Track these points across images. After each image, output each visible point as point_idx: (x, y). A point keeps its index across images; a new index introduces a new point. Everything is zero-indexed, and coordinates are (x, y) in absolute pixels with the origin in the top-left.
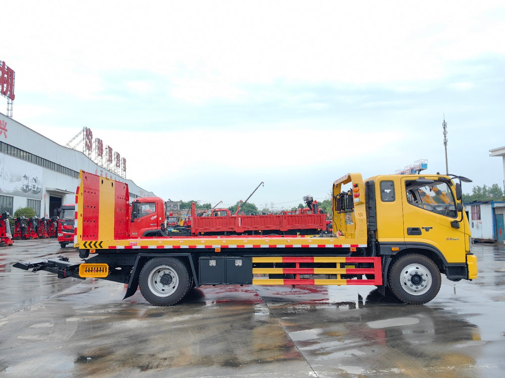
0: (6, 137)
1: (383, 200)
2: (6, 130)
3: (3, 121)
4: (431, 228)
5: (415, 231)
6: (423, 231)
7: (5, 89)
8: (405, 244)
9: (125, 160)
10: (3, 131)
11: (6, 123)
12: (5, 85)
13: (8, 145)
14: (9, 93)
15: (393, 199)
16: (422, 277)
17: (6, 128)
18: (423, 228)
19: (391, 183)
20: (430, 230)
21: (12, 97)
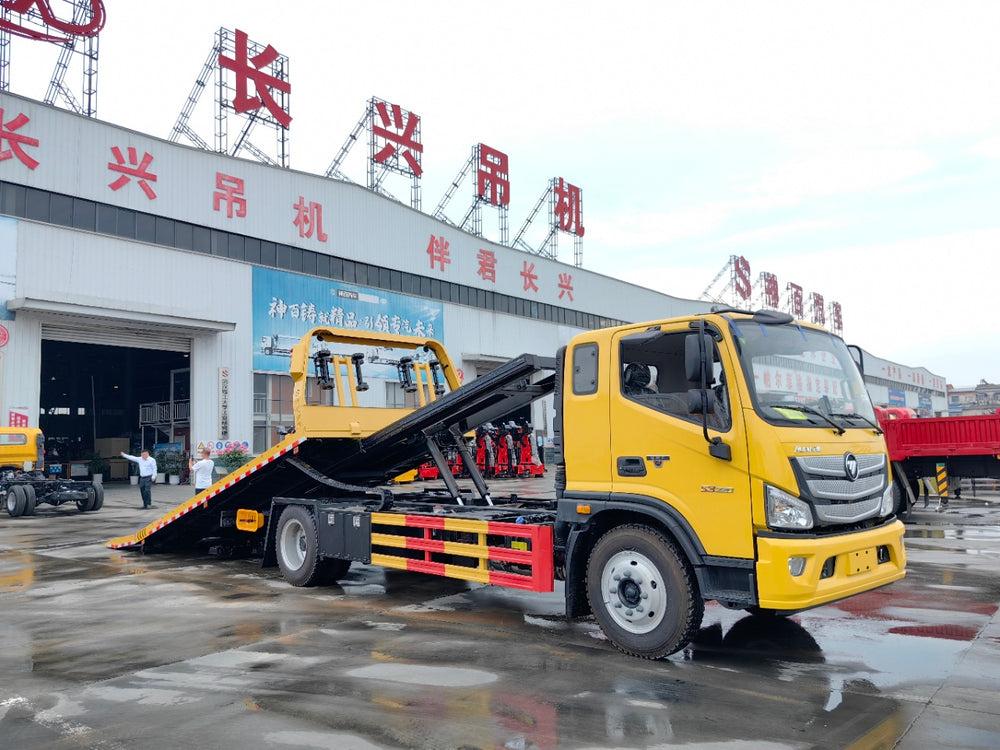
0: (572, 299)
1: (576, 393)
2: (571, 289)
3: (565, 275)
4: (667, 458)
5: (631, 467)
6: (649, 465)
7: (566, 222)
8: (609, 498)
9: (837, 307)
10: (566, 291)
11: (570, 277)
12: (567, 216)
13: (576, 312)
14: (573, 226)
15: (592, 387)
16: (641, 586)
17: (571, 285)
18: (649, 458)
19: (593, 349)
20: (665, 463)
21: (580, 231)
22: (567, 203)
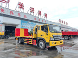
6: (43, 35)
22: (46, 15)
